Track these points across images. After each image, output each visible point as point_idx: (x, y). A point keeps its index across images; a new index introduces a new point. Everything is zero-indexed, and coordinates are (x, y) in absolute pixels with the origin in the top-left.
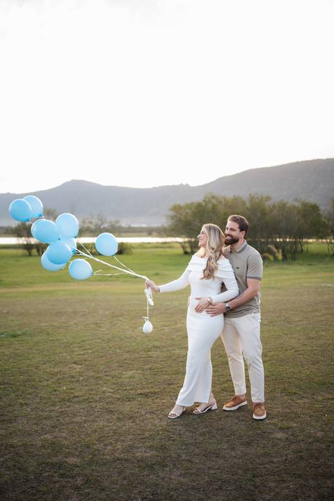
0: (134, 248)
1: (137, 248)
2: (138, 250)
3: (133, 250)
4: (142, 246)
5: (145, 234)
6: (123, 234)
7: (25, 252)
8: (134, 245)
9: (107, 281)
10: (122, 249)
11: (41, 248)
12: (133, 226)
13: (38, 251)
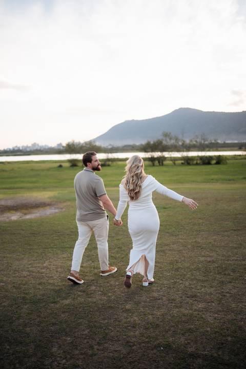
0: (228, 159)
1: (230, 159)
2: (231, 161)
3: (227, 161)
4: (235, 157)
5: (237, 148)
6: (219, 149)
7: (150, 163)
8: (228, 157)
9: (209, 182)
10: (220, 160)
11: (161, 160)
12: (227, 142)
13: (159, 162)
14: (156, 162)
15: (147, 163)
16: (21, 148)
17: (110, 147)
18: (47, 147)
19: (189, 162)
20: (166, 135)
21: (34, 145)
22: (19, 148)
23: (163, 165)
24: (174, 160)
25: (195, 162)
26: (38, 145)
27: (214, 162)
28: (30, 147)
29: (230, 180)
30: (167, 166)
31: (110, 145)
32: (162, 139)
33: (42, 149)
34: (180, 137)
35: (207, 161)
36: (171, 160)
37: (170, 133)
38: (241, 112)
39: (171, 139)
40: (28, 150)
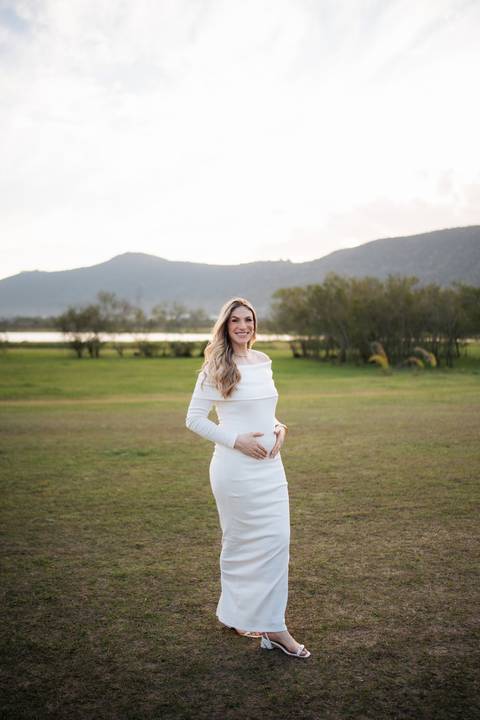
7: (73, 352)
11: (94, 347)
13: (91, 351)
14: (85, 352)
15: (66, 352)
19: (149, 351)
20: (105, 298)
23: (97, 356)
24: (120, 347)
25: (161, 352)
27: (195, 352)
30: (107, 358)
32: (98, 307)
34: (133, 302)
35: (183, 351)
36: (115, 349)
37: (114, 295)
39: (114, 306)
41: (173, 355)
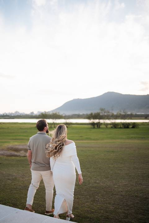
2: (141, 126)
3: (139, 126)
4: (143, 124)
5: (144, 118)
6: (133, 118)
7: (92, 126)
8: (139, 124)
9: (131, 139)
10: (134, 125)
11: (99, 125)
12: (137, 114)
13: (97, 126)
14: (96, 126)
15: (90, 126)
16: (8, 114)
17: (64, 115)
18: (24, 114)
19: (116, 126)
20: (102, 110)
21: (16, 112)
22: (7, 114)
23: (99, 127)
24: (107, 125)
25: (119, 126)
26: (19, 112)
27: (131, 126)
28: (13, 113)
29: (142, 138)
30: (102, 128)
31: (64, 114)
32: (100, 113)
33: (21, 115)
34: (111, 111)
35: (126, 126)
36: (105, 125)
38: (146, 95)
39: (105, 112)
40: (13, 115)
41: (123, 127)
